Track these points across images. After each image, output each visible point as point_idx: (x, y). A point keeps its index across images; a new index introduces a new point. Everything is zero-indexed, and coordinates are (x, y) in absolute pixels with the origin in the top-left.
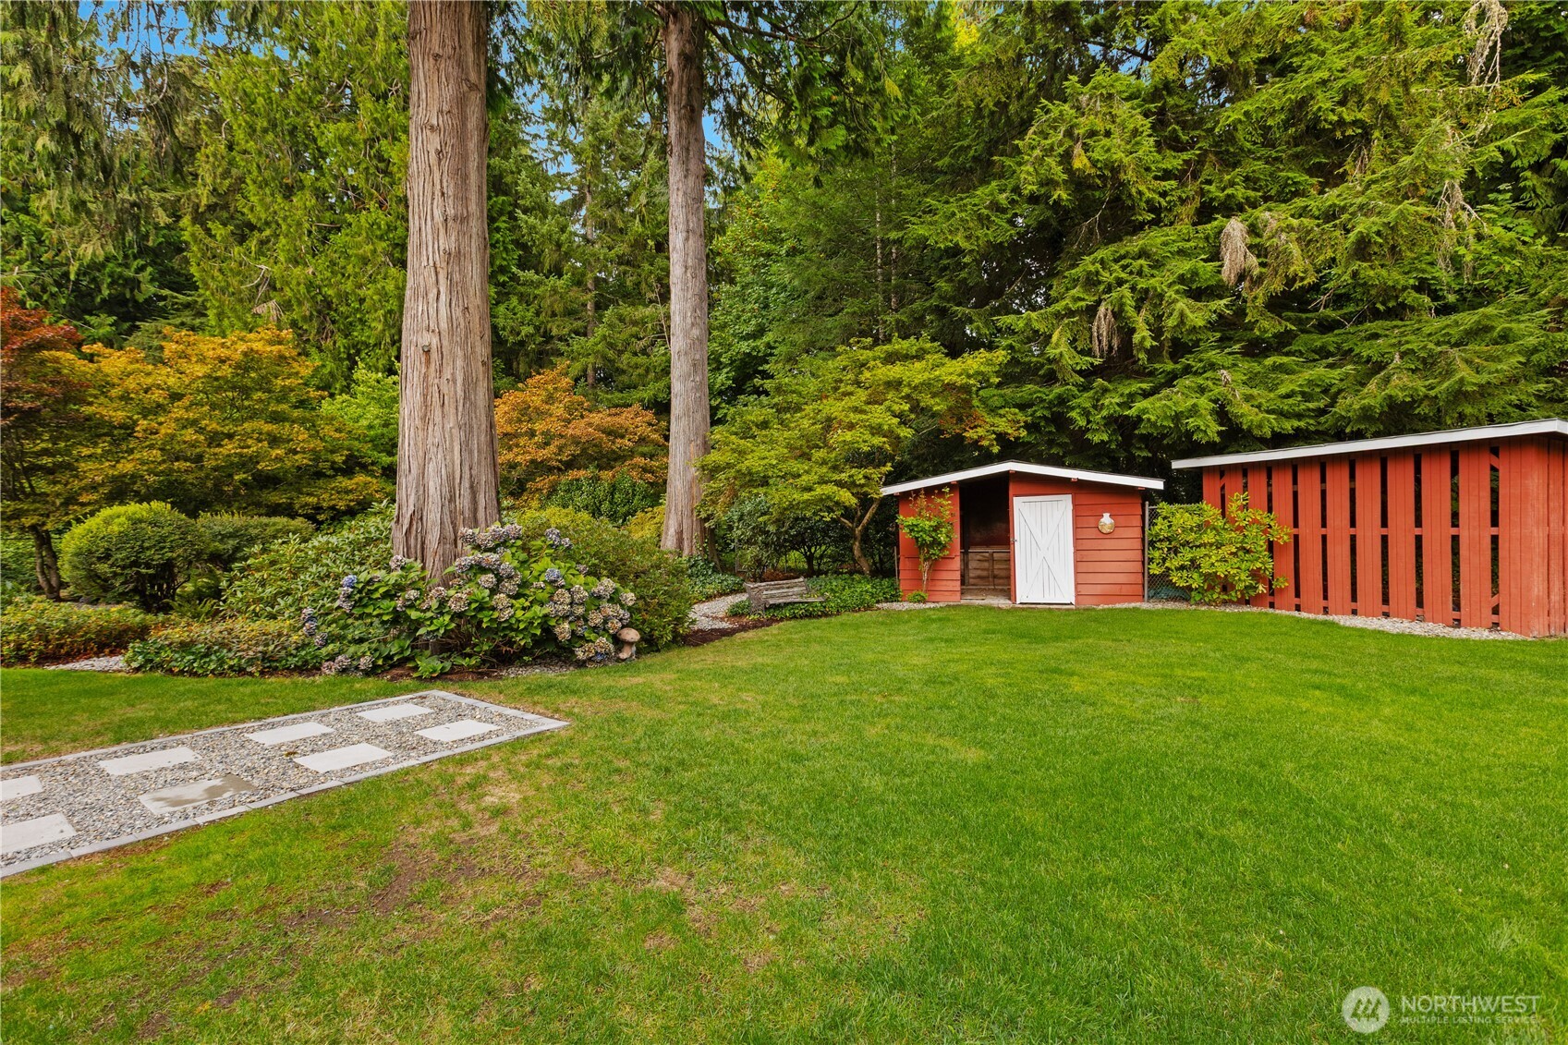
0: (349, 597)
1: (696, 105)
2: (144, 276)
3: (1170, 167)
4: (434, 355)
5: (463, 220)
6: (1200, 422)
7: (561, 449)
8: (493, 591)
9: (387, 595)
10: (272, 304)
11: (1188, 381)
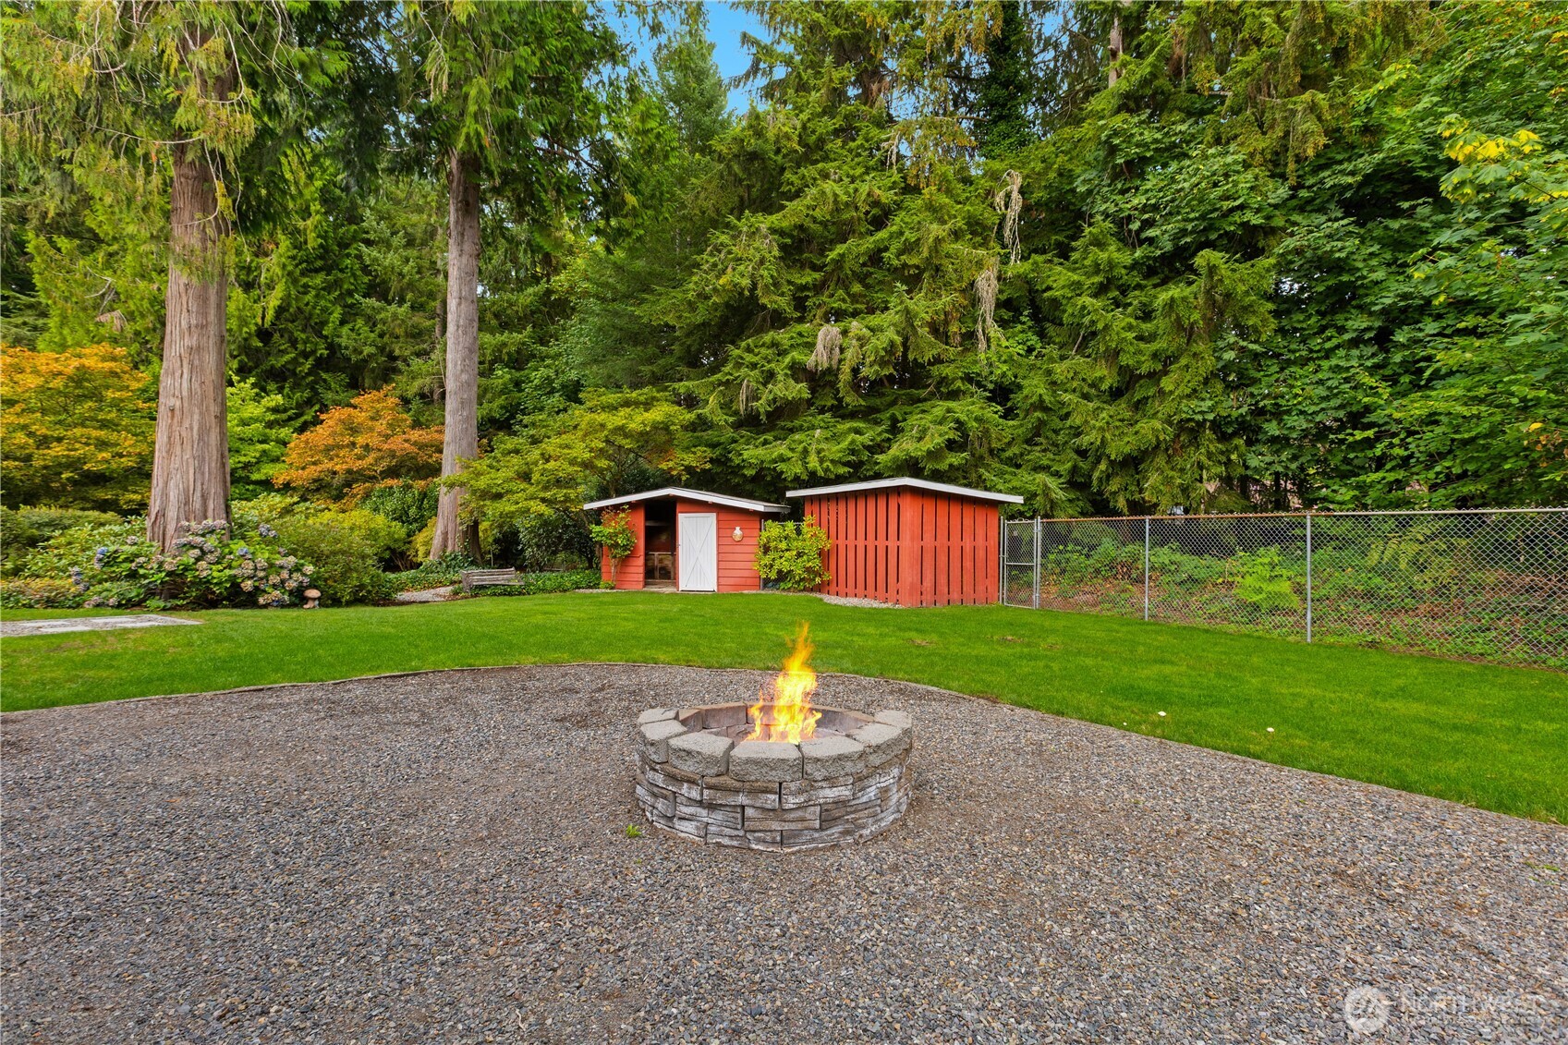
0: (100, 560)
1: (471, 201)
4: (177, 412)
5: (203, 327)
7: (377, 460)
8: (198, 560)
9: (126, 560)
10: (118, 313)
11: (797, 436)
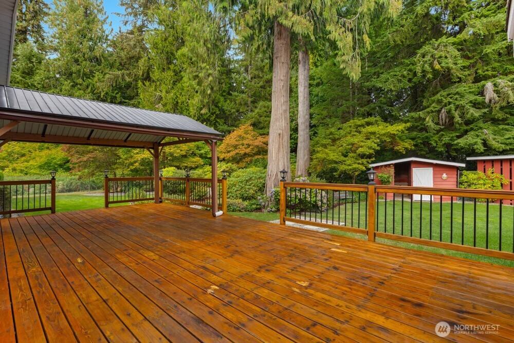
2: (118, 96)
3: (465, 65)
4: (281, 135)
6: (478, 147)
7: (253, 149)
10: (160, 104)
11: (472, 133)
